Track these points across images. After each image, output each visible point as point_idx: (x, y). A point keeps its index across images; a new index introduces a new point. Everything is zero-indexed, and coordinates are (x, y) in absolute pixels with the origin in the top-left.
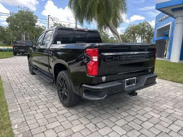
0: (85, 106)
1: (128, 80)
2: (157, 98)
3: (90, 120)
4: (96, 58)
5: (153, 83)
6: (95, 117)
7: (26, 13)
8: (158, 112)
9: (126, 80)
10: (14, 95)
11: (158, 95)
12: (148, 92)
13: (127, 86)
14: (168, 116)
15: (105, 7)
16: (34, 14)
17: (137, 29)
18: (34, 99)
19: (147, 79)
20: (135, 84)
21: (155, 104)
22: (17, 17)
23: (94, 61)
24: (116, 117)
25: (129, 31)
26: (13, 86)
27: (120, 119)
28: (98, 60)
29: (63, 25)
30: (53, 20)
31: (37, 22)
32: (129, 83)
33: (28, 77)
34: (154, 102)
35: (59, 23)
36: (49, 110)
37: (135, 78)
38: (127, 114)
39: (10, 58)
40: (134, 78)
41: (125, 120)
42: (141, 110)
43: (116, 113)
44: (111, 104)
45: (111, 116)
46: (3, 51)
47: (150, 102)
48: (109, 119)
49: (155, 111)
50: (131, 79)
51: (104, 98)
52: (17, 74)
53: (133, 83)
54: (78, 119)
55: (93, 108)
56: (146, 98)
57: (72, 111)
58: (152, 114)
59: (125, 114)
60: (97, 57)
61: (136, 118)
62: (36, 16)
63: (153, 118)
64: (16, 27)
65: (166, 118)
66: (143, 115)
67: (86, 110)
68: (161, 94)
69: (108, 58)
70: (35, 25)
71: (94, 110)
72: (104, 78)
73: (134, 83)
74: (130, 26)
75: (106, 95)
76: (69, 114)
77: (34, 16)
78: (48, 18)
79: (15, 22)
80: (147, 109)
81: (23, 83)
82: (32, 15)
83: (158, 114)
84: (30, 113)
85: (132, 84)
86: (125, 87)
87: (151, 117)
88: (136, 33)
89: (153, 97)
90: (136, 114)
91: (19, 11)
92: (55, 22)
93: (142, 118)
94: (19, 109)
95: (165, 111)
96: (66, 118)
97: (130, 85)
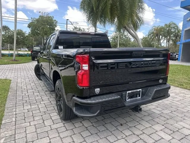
0: (84, 120)
1: (130, 92)
2: (174, 113)
3: (84, 138)
6: (92, 134)
7: (46, 18)
8: (170, 132)
9: (128, 92)
10: (15, 103)
11: (175, 110)
12: (163, 104)
13: (129, 100)
14: (183, 138)
15: (119, 8)
16: (54, 19)
17: (162, 31)
18: (33, 109)
19: (156, 91)
20: (140, 97)
21: (168, 121)
22: (38, 23)
24: (116, 135)
25: (153, 33)
26: (19, 93)
27: (120, 139)
29: (82, 29)
30: (73, 24)
31: (56, 27)
32: (131, 96)
33: (37, 83)
34: (168, 118)
36: (44, 122)
37: (141, 90)
38: (131, 133)
39: (28, 63)
40: (138, 90)
41: (126, 140)
42: (149, 129)
43: (118, 131)
44: (115, 119)
45: (111, 134)
46: (23, 56)
47: (162, 118)
48: (108, 138)
49: (166, 130)
50: (135, 91)
51: (96, 114)
52: (27, 80)
53: (138, 96)
54: (71, 136)
55: (92, 123)
56: (159, 112)
57: (69, 125)
58: (162, 134)
59: (128, 133)
61: (141, 139)
62: (56, 21)
63: (162, 140)
64: (37, 32)
65: (179, 140)
66: (150, 136)
67: (83, 125)
68: (179, 108)
69: (102, 67)
70: (55, 30)
71: (93, 125)
72: (97, 90)
73: (139, 96)
74: (154, 27)
76: (64, 129)
77: (54, 21)
78: (67, 22)
79: (36, 28)
80: (157, 127)
81: (30, 89)
82: (52, 20)
83: (170, 135)
84: (23, 125)
86: (127, 100)
87: (160, 138)
89: (169, 112)
90: (142, 133)
91: (40, 16)
92: (75, 26)
93: (148, 140)
94: (14, 119)
95: (179, 131)
96: (59, 133)
97: (134, 99)
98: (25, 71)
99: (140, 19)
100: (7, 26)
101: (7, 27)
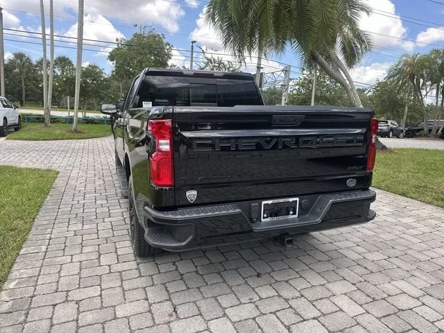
0: (182, 260)
1: (270, 202)
2: (393, 260)
3: (169, 294)
4: (166, 144)
5: (360, 216)
6: (188, 288)
7: (148, 38)
8: (364, 299)
9: (264, 203)
10: (54, 218)
11: (398, 253)
12: (375, 241)
13: (268, 219)
14: (390, 315)
16: (165, 41)
17: (425, 67)
18: (85, 231)
19: (333, 204)
20: (296, 216)
21: (370, 278)
22: (129, 49)
23: (160, 151)
24: (239, 295)
25: (400, 72)
26: (67, 198)
27: (244, 304)
28: (171, 149)
29: (226, 63)
30: (205, 51)
31: (170, 58)
32: (273, 211)
33: (108, 181)
34: (375, 269)
35: (216, 59)
36: (99, 258)
37: (297, 199)
38: (273, 293)
39: (102, 138)
40: (291, 200)
41: (257, 306)
42: (319, 289)
43: (246, 286)
45: (229, 291)
46: (96, 123)
47: (360, 270)
48: (219, 298)
49: (359, 296)
50: (282, 200)
52: (91, 173)
53: (291, 213)
54: (144, 288)
55: (196, 267)
56: (356, 256)
57: (147, 267)
58: (344, 302)
59: (266, 292)
60: (168, 141)
61: (291, 307)
62: (169, 45)
63: (340, 314)
64: (129, 71)
65: (379, 319)
66: (314, 303)
67: (177, 269)
68: (409, 252)
70: (167, 65)
71: (197, 272)
72: (192, 195)
73: (294, 213)
74: (404, 58)
75: (191, 237)
76: (135, 273)
77: (166, 45)
78: (192, 47)
79: (125, 60)
80: (338, 287)
81: (91, 193)
82: (160, 42)
83: (361, 305)
84: (58, 259)
85: (288, 214)
86: (262, 220)
87: (335, 309)
88: (422, 76)
90: (298, 295)
91: (135, 35)
92: (209, 56)
93: (305, 310)
94: (44, 248)
95: (389, 299)
96: (122, 281)
97: (281, 218)
98: (91, 156)
99: (364, 38)
100: (66, 57)
101: (68, 59)
